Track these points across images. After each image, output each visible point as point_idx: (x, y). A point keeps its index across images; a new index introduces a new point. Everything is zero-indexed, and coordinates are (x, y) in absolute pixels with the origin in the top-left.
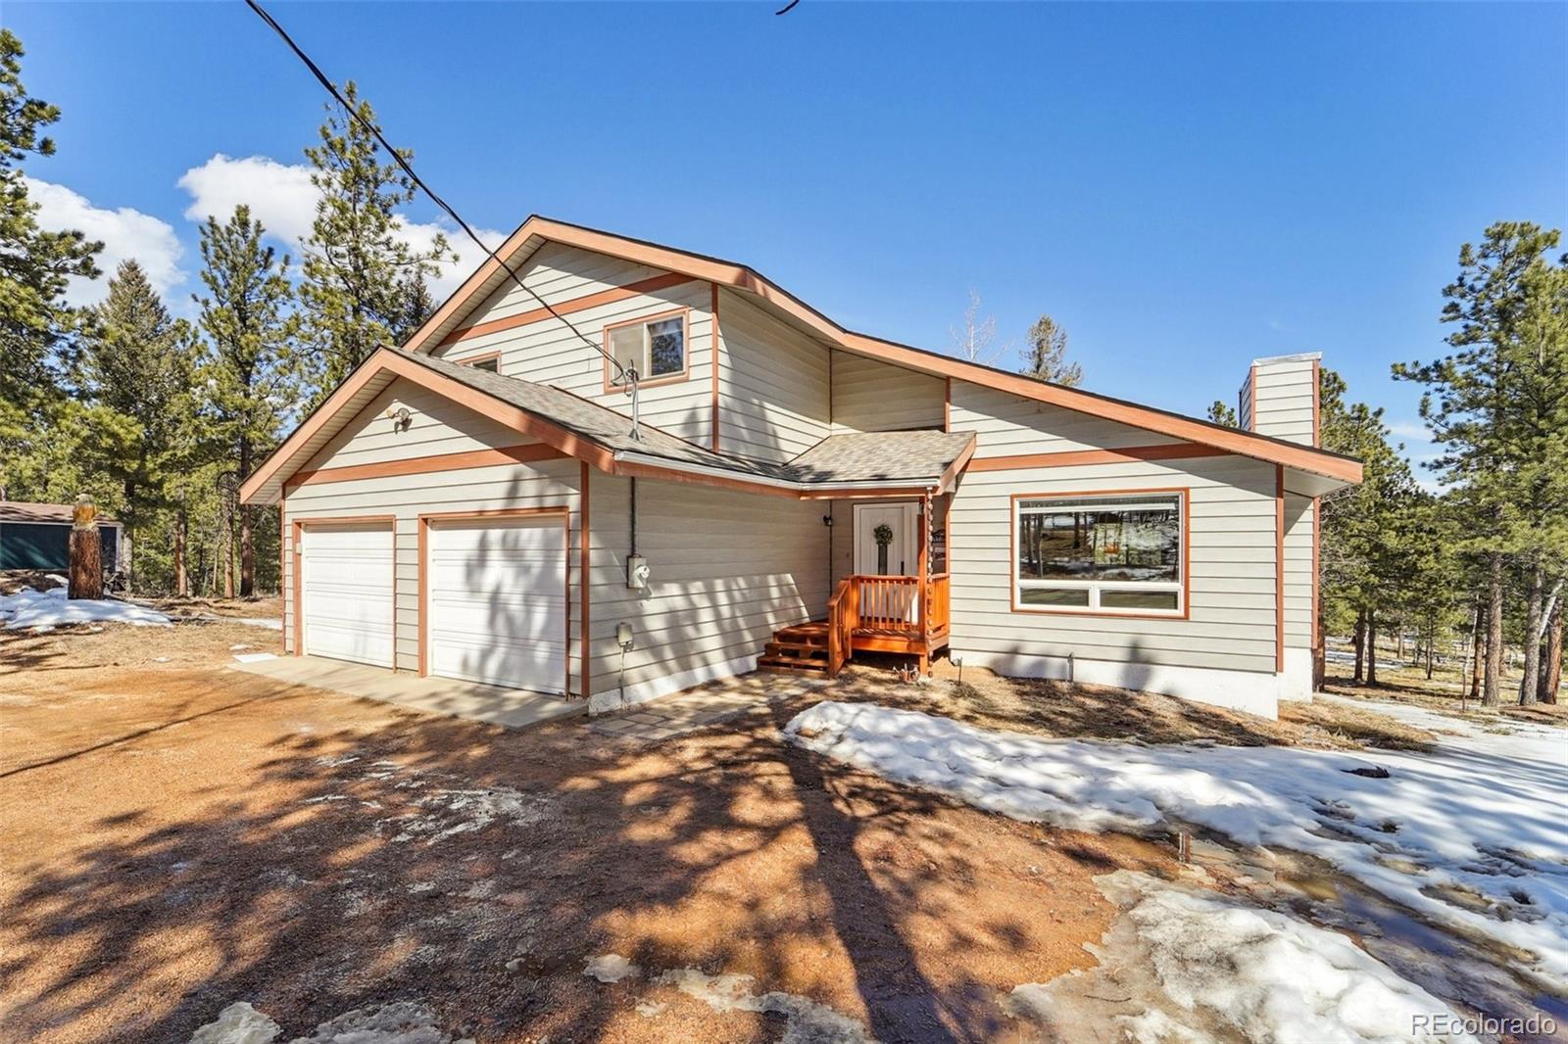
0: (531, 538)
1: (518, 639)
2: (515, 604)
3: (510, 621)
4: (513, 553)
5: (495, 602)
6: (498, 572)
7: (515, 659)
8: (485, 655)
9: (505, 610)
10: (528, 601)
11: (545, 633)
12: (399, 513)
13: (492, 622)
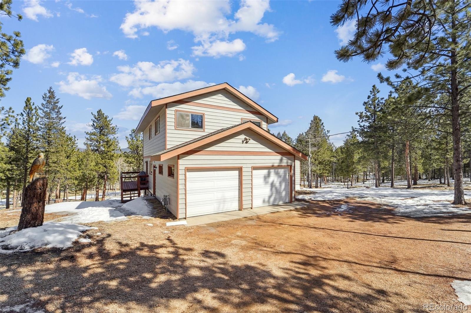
0: (281, 171)
1: (278, 192)
2: (277, 184)
3: (276, 188)
4: (277, 174)
5: (272, 185)
6: (273, 178)
7: (278, 197)
8: (270, 197)
9: (275, 186)
10: (280, 183)
11: (285, 189)
12: (243, 166)
13: (271, 189)
